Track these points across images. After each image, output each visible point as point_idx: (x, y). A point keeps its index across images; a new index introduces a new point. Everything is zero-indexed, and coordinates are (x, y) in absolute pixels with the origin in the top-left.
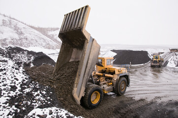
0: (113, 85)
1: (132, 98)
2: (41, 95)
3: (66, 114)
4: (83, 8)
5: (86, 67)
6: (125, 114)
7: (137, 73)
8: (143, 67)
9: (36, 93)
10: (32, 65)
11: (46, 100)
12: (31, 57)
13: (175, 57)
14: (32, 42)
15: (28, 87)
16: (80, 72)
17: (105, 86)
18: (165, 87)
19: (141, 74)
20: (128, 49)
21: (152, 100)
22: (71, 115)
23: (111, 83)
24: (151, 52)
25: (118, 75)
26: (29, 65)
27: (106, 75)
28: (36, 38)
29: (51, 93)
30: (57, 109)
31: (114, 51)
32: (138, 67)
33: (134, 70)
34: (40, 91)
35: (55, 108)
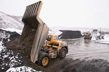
0: (57, 53)
1: (71, 59)
2: (14, 59)
3: (31, 70)
4: (38, 3)
5: (39, 41)
6: (68, 68)
7: (75, 44)
8: (78, 41)
9: (11, 58)
10: (9, 40)
11: (18, 62)
12: (8, 35)
13: (96, 34)
14: (9, 25)
15: (6, 54)
16: (35, 45)
17: (52, 53)
18: (90, 52)
19: (77, 44)
20: (69, 30)
21: (83, 59)
22: (34, 71)
23: (56, 52)
24: (82, 32)
25: (61, 46)
26: (7, 40)
27: (53, 46)
28: (12, 23)
29: (21, 57)
30: (25, 67)
31: (61, 31)
32: (75, 40)
33: (72, 42)
34: (14, 56)
35: (24, 67)
